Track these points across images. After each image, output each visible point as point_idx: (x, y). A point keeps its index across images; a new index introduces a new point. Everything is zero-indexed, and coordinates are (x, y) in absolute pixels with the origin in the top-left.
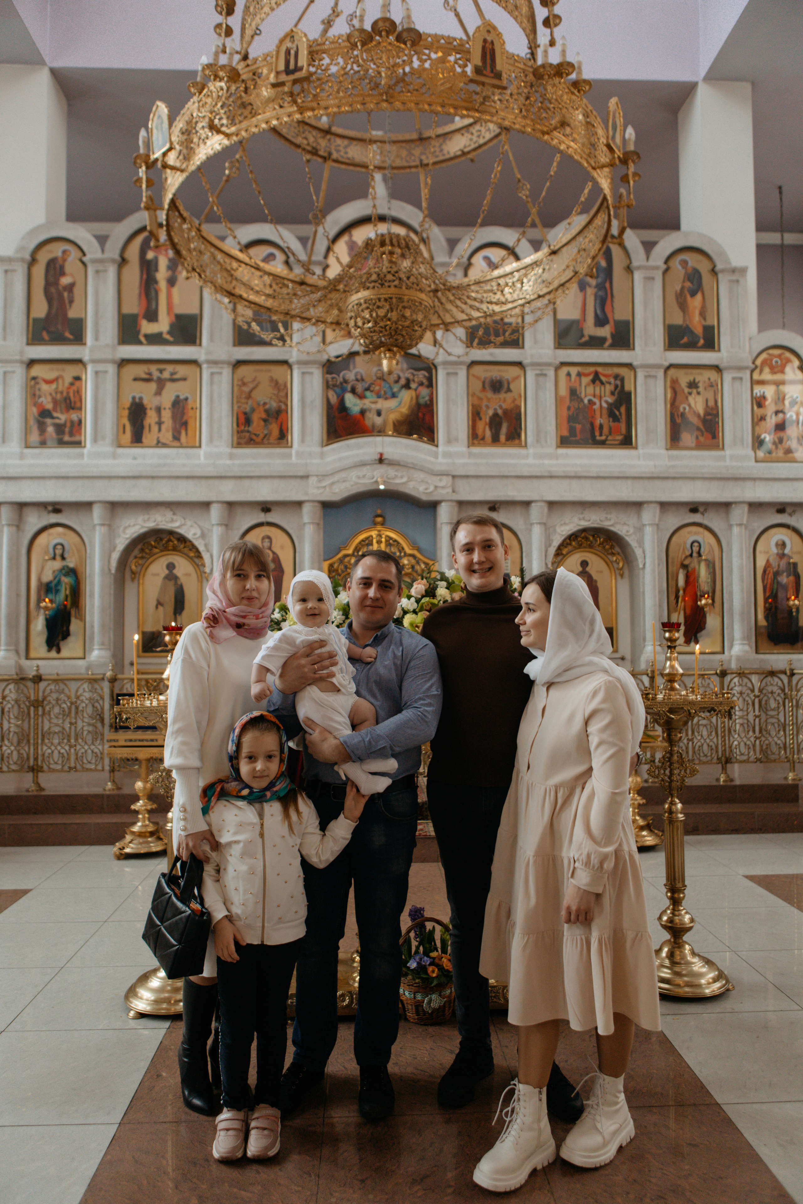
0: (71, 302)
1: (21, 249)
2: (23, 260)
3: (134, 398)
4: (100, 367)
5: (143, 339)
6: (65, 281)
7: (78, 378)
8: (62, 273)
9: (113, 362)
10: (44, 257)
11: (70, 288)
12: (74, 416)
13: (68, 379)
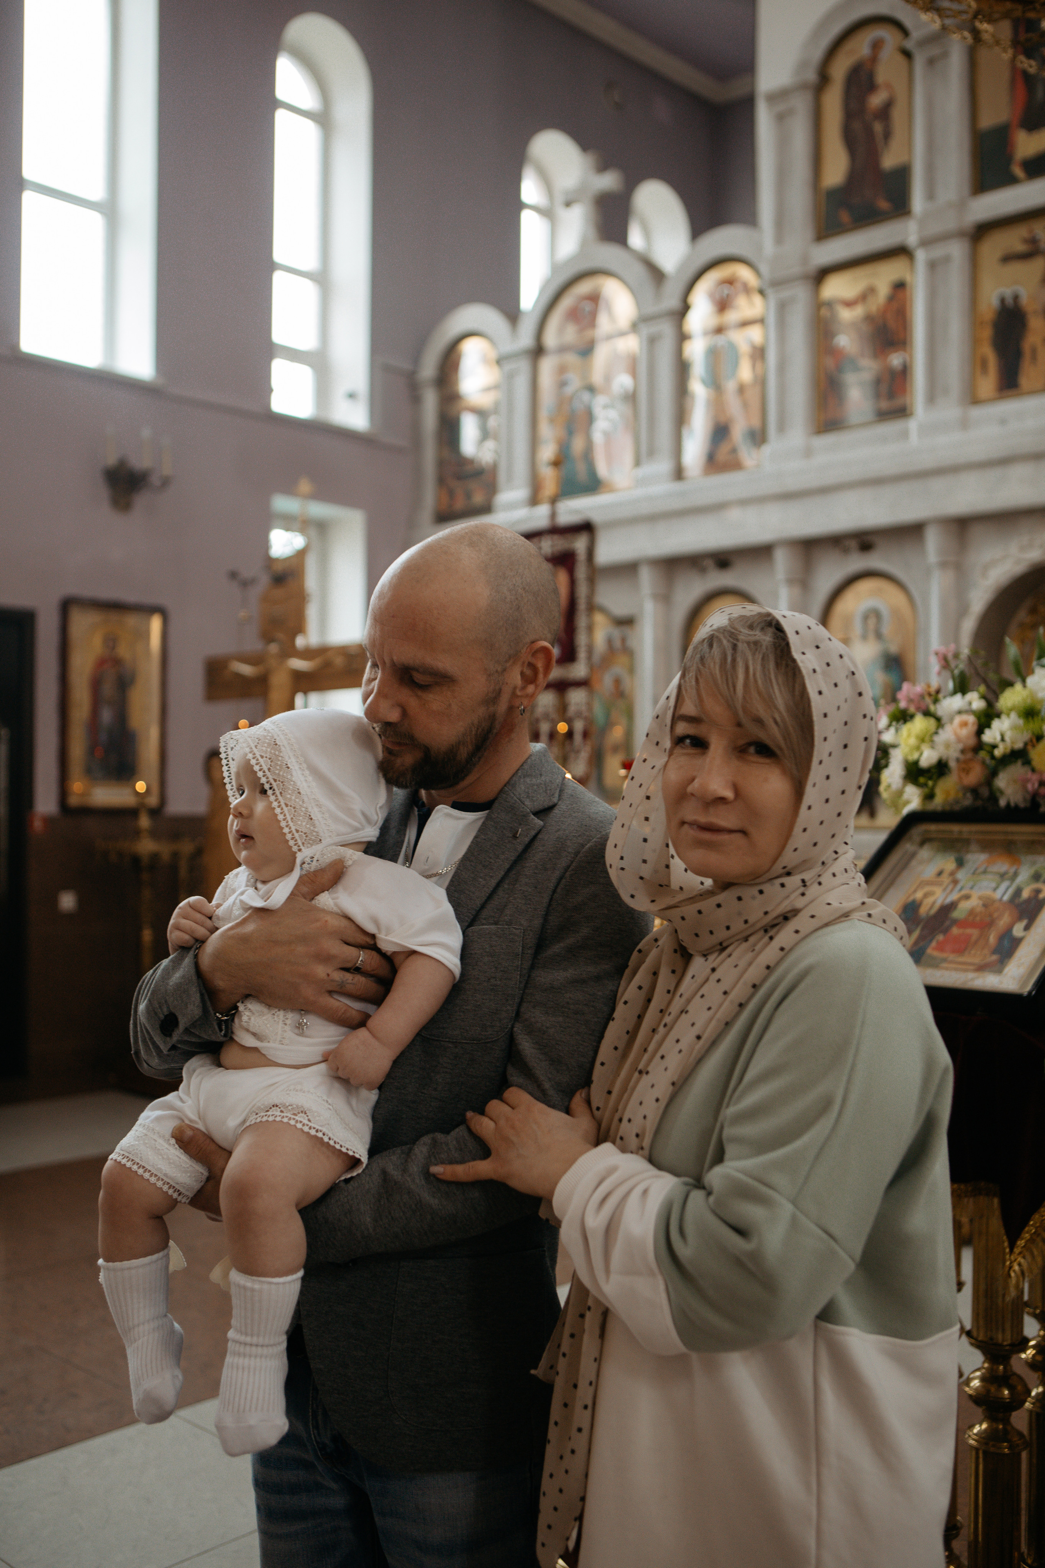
0: (887, 135)
1: (802, 65)
2: (802, 87)
3: (1003, 300)
4: (938, 252)
5: (1018, 171)
6: (876, 100)
7: (900, 286)
8: (871, 87)
9: (960, 234)
10: (839, 70)
11: (885, 113)
12: (896, 360)
13: (883, 290)
